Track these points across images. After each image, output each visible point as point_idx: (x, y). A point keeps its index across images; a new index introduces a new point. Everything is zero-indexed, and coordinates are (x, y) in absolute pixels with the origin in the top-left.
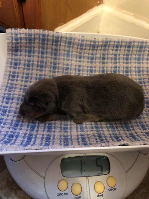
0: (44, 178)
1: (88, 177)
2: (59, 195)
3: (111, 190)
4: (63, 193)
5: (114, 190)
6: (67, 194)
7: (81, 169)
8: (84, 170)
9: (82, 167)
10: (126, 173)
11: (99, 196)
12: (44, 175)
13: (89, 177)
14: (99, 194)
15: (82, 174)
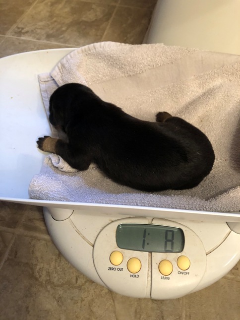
0: (93, 246)
1: (151, 252)
2: (110, 269)
3: (181, 273)
4: (117, 267)
5: (186, 273)
6: (121, 270)
7: (144, 241)
8: (148, 244)
9: (145, 239)
10: (207, 255)
11: (163, 278)
12: (93, 243)
13: (153, 253)
14: (164, 276)
15: (144, 248)
